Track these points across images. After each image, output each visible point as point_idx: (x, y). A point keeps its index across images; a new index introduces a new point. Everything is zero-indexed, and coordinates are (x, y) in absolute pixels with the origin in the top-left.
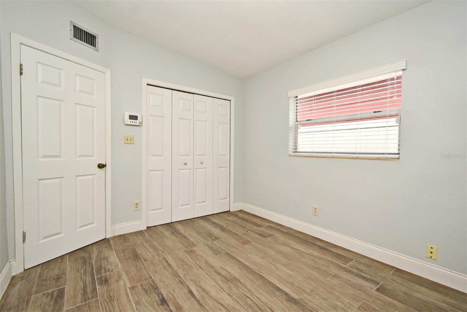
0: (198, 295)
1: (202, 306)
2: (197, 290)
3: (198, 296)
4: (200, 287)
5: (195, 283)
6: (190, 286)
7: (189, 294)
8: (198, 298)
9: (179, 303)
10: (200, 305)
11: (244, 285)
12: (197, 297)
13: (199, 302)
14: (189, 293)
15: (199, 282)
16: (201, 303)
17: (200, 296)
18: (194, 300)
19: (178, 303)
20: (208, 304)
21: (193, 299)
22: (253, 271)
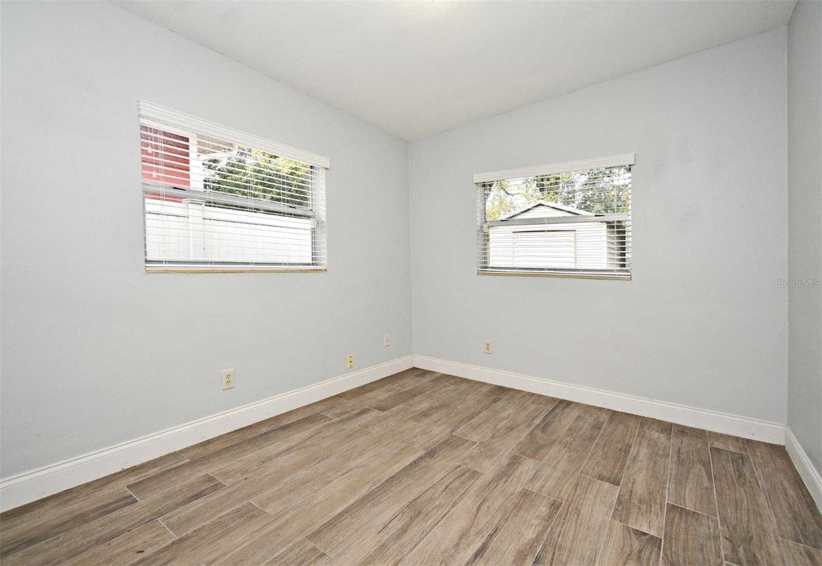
0: (480, 540)
1: (497, 528)
2: (468, 546)
3: (482, 540)
4: (457, 545)
5: (452, 556)
6: (467, 560)
7: (483, 554)
8: (485, 538)
9: (513, 559)
10: (497, 532)
11: (420, 494)
12: (484, 540)
13: (493, 535)
14: (481, 557)
15: (446, 550)
16: (492, 531)
17: (480, 537)
18: (493, 542)
19: (514, 561)
20: (490, 522)
21: (492, 545)
22: (376, 489)
